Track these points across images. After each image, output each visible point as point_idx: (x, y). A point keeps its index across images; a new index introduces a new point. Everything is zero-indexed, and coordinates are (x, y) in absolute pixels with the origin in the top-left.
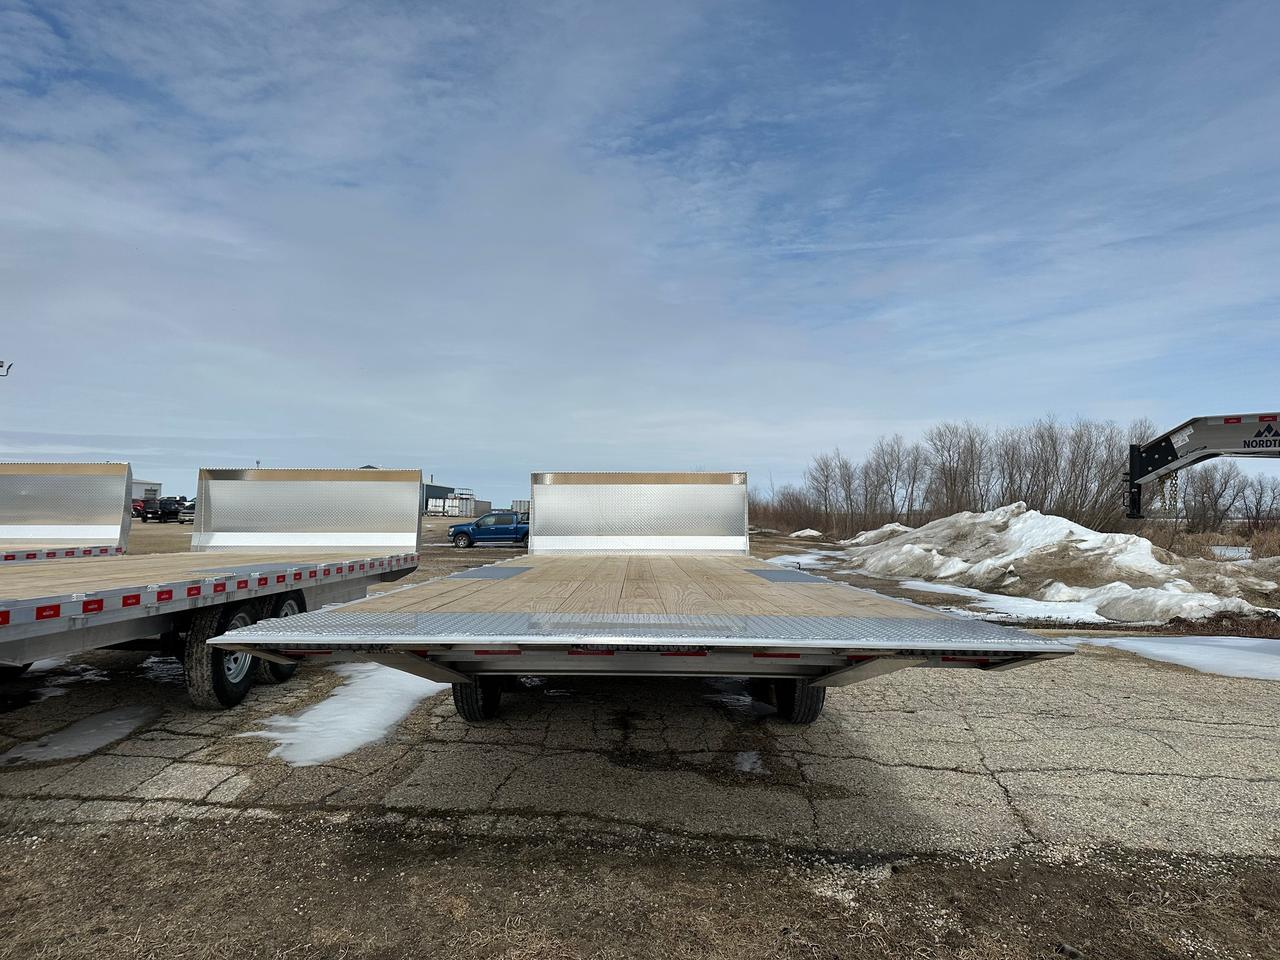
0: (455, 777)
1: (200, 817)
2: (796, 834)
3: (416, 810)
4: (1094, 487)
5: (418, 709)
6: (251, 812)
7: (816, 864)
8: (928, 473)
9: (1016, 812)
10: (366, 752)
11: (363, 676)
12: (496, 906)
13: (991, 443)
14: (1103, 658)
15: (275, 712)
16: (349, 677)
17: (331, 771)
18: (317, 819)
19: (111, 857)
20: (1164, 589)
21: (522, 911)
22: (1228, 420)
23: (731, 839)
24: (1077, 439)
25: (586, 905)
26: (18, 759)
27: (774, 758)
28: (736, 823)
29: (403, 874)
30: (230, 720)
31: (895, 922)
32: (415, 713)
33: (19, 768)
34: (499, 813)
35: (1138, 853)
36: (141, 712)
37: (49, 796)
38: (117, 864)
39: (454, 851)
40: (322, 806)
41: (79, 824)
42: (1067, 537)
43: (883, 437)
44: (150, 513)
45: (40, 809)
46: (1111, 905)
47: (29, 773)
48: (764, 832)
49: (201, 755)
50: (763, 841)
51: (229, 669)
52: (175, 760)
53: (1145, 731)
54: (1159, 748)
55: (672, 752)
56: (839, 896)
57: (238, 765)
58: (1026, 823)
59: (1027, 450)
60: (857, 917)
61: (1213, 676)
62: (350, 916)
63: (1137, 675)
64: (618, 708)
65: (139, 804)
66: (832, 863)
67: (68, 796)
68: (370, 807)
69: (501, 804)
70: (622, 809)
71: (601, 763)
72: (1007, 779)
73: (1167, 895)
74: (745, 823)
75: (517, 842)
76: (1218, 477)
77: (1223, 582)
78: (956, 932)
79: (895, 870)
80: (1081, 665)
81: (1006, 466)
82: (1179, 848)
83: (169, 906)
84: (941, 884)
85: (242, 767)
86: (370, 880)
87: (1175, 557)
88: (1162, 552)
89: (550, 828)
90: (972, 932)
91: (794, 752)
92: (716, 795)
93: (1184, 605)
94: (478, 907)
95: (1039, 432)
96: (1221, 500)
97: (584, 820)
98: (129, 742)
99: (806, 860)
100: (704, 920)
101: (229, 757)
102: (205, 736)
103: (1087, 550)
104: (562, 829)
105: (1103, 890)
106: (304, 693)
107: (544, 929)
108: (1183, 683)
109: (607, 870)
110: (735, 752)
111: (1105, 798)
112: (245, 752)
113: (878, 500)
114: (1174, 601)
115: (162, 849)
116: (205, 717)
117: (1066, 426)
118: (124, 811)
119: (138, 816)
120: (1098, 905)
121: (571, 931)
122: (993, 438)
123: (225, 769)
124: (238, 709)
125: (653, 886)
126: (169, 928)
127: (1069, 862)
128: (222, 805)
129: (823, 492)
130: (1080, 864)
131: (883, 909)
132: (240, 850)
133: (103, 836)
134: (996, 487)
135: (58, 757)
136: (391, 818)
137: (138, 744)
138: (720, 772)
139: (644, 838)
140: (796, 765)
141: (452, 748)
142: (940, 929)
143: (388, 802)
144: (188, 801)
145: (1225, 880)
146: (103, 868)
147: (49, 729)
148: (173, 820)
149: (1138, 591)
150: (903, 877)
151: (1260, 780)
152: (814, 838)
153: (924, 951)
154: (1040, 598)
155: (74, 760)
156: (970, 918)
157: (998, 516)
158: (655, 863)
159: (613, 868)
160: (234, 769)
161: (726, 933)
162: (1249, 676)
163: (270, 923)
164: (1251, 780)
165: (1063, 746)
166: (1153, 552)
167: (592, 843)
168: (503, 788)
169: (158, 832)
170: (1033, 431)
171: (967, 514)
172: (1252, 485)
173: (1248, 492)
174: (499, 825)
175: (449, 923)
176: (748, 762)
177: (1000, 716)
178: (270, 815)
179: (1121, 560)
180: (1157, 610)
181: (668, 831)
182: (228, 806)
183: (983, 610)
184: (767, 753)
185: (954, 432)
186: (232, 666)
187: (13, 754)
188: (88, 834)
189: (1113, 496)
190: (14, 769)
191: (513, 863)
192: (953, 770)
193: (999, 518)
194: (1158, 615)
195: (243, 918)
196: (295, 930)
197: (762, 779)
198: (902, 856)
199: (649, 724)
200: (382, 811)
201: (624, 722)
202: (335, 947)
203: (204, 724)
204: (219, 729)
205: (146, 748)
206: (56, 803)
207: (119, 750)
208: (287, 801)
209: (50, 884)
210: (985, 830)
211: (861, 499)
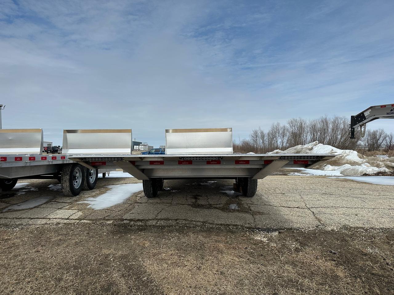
0: (145, 212)
1: (67, 223)
2: (249, 224)
3: (133, 220)
4: (339, 137)
5: (133, 195)
6: (82, 221)
7: (255, 231)
8: (288, 134)
9: (316, 218)
10: (117, 206)
11: (115, 188)
12: (157, 243)
13: (308, 124)
14: (343, 181)
15: (89, 197)
16: (111, 188)
17: (107, 211)
18: (103, 223)
19: (40, 233)
20: (361, 166)
21: (166, 244)
22: (382, 106)
23: (229, 225)
24: (334, 122)
25: (185, 242)
26: (11, 209)
27: (241, 206)
28: (230, 221)
29: (129, 236)
30: (75, 199)
31: (280, 246)
32: (132, 196)
33: (12, 211)
34: (158, 220)
35: (354, 228)
36: (48, 197)
37: (21, 218)
38: (42, 235)
39: (145, 229)
40: (104, 219)
41: (30, 225)
42: (331, 151)
43: (274, 123)
44: (49, 151)
45: (18, 221)
46: (346, 241)
47: (15, 212)
48: (238, 223)
49: (67, 207)
50: (239, 226)
51: (75, 185)
52: (59, 209)
53: (356, 197)
54: (360, 202)
55: (211, 205)
56: (262, 239)
57: (78, 210)
58: (319, 221)
59: (319, 126)
60: (268, 244)
61: (377, 185)
62: (114, 246)
63: (353, 185)
64: (194, 194)
65: (48, 220)
66: (260, 231)
67: (26, 218)
68: (119, 219)
69: (159, 217)
70: (195, 218)
71: (189, 207)
72: (314, 210)
73: (363, 238)
74: (233, 221)
75: (164, 227)
76: (378, 134)
77: (379, 164)
78: (298, 248)
79: (279, 233)
80: (336, 183)
81: (312, 131)
82: (367, 226)
83: (59, 245)
84: (294, 236)
85: (79, 210)
86: (119, 237)
87: (365, 156)
88: (361, 155)
89: (174, 223)
90: (303, 248)
91: (247, 204)
92: (224, 214)
93: (367, 170)
94: (152, 243)
95: (322, 120)
96: (379, 141)
97: (184, 221)
98: (45, 205)
99: (252, 230)
100: (221, 245)
101: (76, 208)
102: (68, 203)
103: (337, 155)
104: (178, 223)
105: (344, 237)
106: (98, 192)
107: (173, 248)
108: (367, 186)
109: (192, 233)
110: (230, 204)
111: (344, 214)
112: (80, 207)
113: (272, 143)
114: (364, 169)
115: (56, 231)
116: (68, 198)
117: (331, 118)
118: (44, 221)
119: (48, 222)
120: (342, 241)
121: (181, 249)
122: (308, 123)
123: (74, 210)
124: (78, 196)
125: (206, 237)
126: (59, 251)
127: (333, 230)
128: (73, 219)
129: (255, 141)
130: (336, 231)
131: (276, 242)
132: (80, 231)
133: (38, 228)
134: (309, 138)
135: (23, 208)
136: (125, 222)
137: (48, 205)
138: (225, 209)
139: (202, 225)
140: (248, 207)
141: (144, 204)
142: (293, 247)
143: (124, 218)
144: (63, 219)
145: (381, 234)
146: (38, 236)
147: (21, 202)
148: (59, 223)
149: (353, 167)
150: (282, 234)
151: (392, 209)
152: (254, 225)
153: (289, 253)
154: (323, 170)
155: (29, 209)
156: (303, 244)
157: (309, 146)
158: (205, 231)
159: (193, 233)
160: (77, 211)
161: (228, 249)
162: (388, 184)
163: (89, 248)
164: (389, 209)
165: (331, 201)
166: (358, 155)
167: (187, 227)
168: (159, 214)
169: (54, 226)
170: (320, 120)
171: (300, 146)
172: (388, 136)
173: (387, 138)
174: (158, 223)
175: (144, 247)
176: (233, 206)
177: (311, 195)
178: (89, 222)
179: (348, 158)
180: (359, 172)
181: (210, 223)
182: (76, 220)
183: (305, 173)
184: (239, 204)
185: (296, 121)
186: (76, 183)
187: (10, 208)
188: (33, 227)
189: (345, 139)
190: (10, 212)
191: (163, 232)
192: (297, 208)
193: (310, 146)
194: (359, 174)
195: (81, 247)
196: (97, 250)
197: (238, 211)
198: (281, 229)
199: (203, 198)
200: (123, 220)
201: (196, 197)
202: (109, 254)
203: (68, 200)
204: (72, 201)
205: (50, 206)
206: (23, 220)
207: (42, 206)
208: (93, 218)
209: (22, 240)
210: (307, 222)
211: (267, 143)
